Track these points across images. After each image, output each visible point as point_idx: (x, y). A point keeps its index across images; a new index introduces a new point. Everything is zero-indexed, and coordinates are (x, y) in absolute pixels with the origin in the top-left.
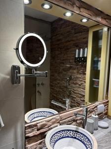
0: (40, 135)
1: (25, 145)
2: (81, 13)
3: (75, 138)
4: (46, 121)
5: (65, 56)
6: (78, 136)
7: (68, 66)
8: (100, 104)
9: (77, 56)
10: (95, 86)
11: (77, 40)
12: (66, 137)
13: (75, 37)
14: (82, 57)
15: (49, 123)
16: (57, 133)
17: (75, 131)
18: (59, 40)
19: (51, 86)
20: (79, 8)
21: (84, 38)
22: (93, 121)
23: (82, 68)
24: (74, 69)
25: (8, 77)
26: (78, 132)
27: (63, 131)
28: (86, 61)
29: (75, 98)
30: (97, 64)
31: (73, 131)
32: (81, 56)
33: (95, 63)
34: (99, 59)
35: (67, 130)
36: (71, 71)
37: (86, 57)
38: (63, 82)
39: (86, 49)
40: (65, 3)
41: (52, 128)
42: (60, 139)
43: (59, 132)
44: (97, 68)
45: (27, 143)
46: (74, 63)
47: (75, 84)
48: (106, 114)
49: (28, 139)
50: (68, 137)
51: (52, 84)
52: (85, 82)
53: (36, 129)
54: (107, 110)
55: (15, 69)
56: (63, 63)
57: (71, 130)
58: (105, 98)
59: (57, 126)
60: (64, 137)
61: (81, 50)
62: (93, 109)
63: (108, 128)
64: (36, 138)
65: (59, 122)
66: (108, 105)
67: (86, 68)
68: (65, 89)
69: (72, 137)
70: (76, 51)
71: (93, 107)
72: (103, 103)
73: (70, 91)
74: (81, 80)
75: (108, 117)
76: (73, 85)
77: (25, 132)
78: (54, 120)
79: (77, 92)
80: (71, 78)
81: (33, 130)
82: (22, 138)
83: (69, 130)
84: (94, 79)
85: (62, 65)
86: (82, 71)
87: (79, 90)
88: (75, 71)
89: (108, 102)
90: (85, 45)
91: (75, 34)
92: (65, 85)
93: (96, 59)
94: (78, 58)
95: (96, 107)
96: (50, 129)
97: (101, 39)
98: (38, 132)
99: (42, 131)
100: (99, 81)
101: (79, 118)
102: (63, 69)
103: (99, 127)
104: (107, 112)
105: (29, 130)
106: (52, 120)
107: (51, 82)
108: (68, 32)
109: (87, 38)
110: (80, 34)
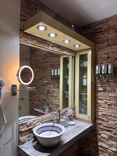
0: (29, 131)
1: (19, 138)
2: (53, 50)
3: (52, 130)
4: (32, 121)
5: (43, 74)
6: (54, 129)
7: (46, 82)
8: (69, 109)
9: (53, 75)
10: (66, 97)
11: (52, 62)
12: (46, 131)
13: (51, 60)
14: (57, 76)
15: (35, 122)
16: (40, 128)
17: (52, 126)
18: (37, 61)
19: (30, 100)
20: (53, 47)
21: (57, 61)
22: (64, 120)
23: (57, 84)
24: (51, 84)
25: (10, 92)
26: (54, 126)
27: (44, 127)
28: (59, 78)
29: (52, 108)
30: (67, 81)
31: (51, 126)
32: (56, 74)
33: (65, 80)
34: (68, 77)
35: (47, 126)
36: (48, 86)
37: (60, 75)
38: (42, 95)
39: (59, 70)
40: (43, 45)
41: (36, 126)
42: (42, 132)
43: (42, 127)
44: (67, 83)
45: (20, 136)
46: (51, 80)
47: (52, 97)
48: (75, 116)
49: (21, 133)
50: (48, 130)
51: (31, 98)
52: (59, 94)
53: (26, 127)
54: (75, 113)
55: (14, 86)
56: (42, 80)
57: (49, 126)
58: (73, 105)
59: (40, 124)
60: (45, 131)
61: (56, 70)
62: (64, 112)
63: (75, 125)
64: (26, 133)
65: (41, 122)
66: (75, 110)
67: (59, 83)
68: (44, 102)
69: (50, 130)
70: (51, 70)
71: (65, 111)
72: (72, 109)
73: (48, 103)
74: (56, 93)
75: (76, 119)
76: (51, 98)
77: (19, 128)
78: (38, 120)
79: (54, 103)
80: (48, 92)
81: (24, 127)
82: (17, 132)
83: (48, 126)
84: (65, 92)
85: (41, 81)
86: (57, 85)
87: (55, 101)
88: (52, 86)
89: (75, 107)
90: (58, 67)
91: (51, 57)
92: (44, 98)
93: (66, 77)
94: (54, 76)
95: (67, 111)
96: (35, 126)
97: (69, 63)
98: (28, 128)
99: (30, 127)
100: (68, 93)
101: (55, 119)
102: (42, 85)
103: (69, 125)
104: (75, 115)
105: (22, 127)
106: (37, 120)
107: (30, 97)
108: (45, 55)
109: (59, 61)
110: (55, 58)
